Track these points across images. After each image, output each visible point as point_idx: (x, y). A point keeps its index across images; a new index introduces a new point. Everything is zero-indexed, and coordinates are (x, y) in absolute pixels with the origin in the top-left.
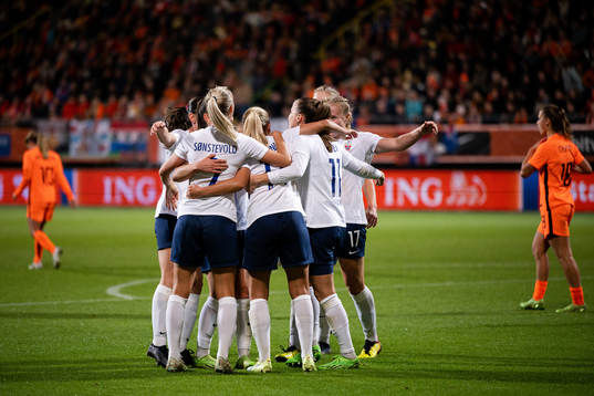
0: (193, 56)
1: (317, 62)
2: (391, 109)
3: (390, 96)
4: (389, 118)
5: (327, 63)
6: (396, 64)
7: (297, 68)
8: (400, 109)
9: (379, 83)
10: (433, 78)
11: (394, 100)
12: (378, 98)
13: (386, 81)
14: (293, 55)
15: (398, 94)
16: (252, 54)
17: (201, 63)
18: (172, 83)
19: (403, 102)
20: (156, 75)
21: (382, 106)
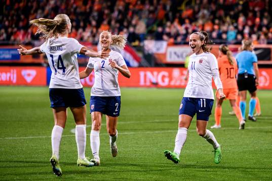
0: (116, 8)
1: (181, 11)
2: (219, 36)
3: (219, 29)
4: (218, 41)
5: (186, 13)
6: (222, 13)
7: (170, 14)
8: (224, 36)
9: (214, 23)
10: (242, 19)
11: (221, 31)
12: (213, 30)
13: (217, 21)
14: (168, 8)
15: (224, 28)
16: (147, 7)
17: (120, 12)
18: (105, 22)
19: (226, 32)
20: (96, 18)
21: (214, 34)
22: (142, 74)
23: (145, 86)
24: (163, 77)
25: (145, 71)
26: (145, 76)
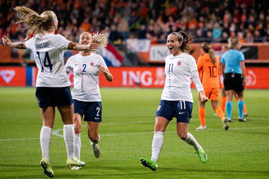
0: (97, 6)
1: (164, 8)
2: (205, 34)
3: (204, 27)
4: (203, 39)
5: (169, 9)
6: (207, 10)
7: (154, 12)
8: (209, 34)
9: (198, 21)
10: (227, 16)
11: (206, 29)
12: (198, 28)
13: (202, 19)
14: (151, 5)
15: (209, 26)
16: (130, 4)
17: (101, 10)
18: (86, 21)
19: (211, 30)
20: (77, 16)
21: (199, 32)
22: (125, 74)
23: (128, 86)
24: (147, 76)
25: (128, 71)
26: (128, 75)
